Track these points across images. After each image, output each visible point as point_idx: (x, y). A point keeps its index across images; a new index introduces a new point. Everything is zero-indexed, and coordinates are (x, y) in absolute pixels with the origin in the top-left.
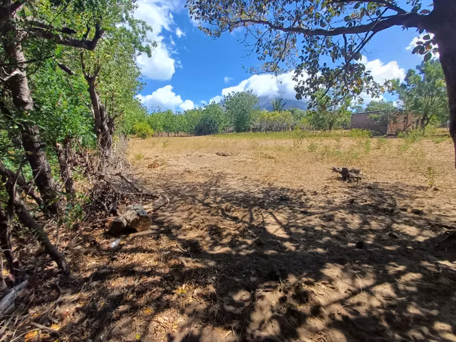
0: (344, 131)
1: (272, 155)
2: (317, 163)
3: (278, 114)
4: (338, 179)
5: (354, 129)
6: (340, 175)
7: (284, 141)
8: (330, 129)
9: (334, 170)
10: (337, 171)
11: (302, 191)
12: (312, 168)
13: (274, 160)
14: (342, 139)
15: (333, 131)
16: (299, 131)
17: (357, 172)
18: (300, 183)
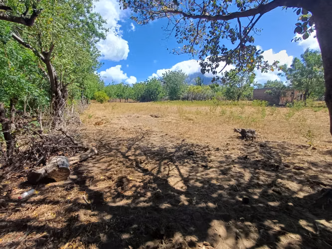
0: (248, 101)
1: (191, 118)
2: (224, 124)
3: (200, 88)
4: (238, 138)
5: (255, 101)
6: (240, 135)
7: (204, 108)
8: (238, 100)
9: (235, 130)
10: (238, 132)
11: (208, 147)
12: (220, 128)
13: (192, 122)
14: (246, 108)
15: (240, 101)
16: (215, 100)
17: (253, 132)
18: (208, 140)
